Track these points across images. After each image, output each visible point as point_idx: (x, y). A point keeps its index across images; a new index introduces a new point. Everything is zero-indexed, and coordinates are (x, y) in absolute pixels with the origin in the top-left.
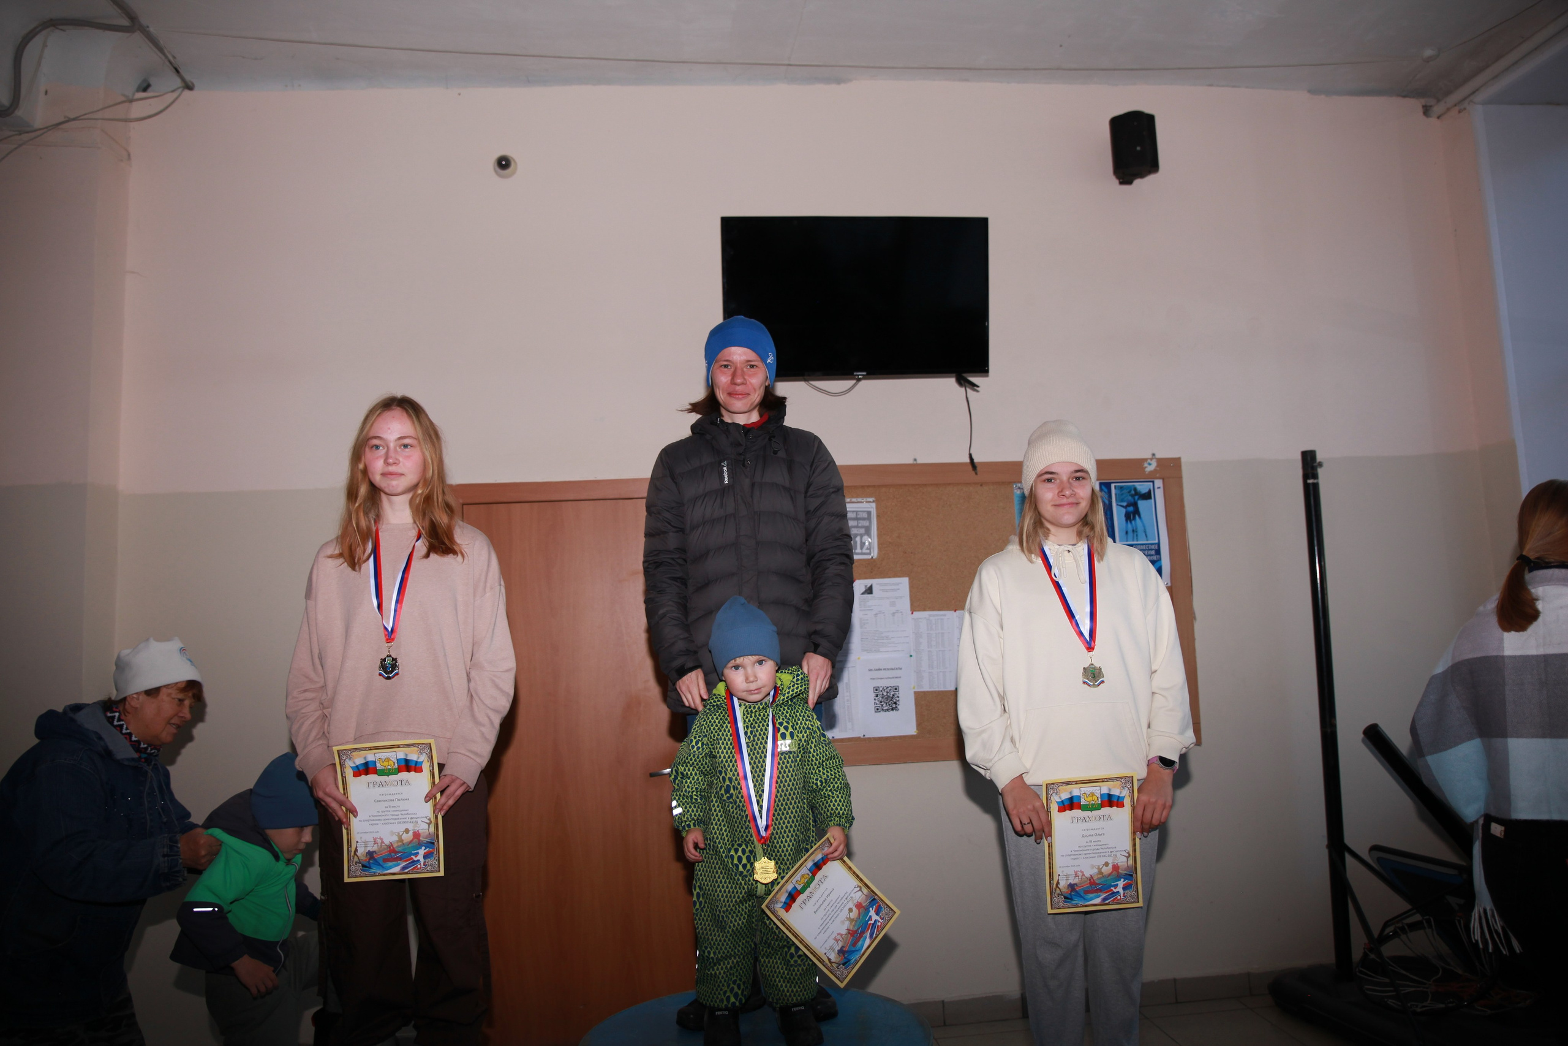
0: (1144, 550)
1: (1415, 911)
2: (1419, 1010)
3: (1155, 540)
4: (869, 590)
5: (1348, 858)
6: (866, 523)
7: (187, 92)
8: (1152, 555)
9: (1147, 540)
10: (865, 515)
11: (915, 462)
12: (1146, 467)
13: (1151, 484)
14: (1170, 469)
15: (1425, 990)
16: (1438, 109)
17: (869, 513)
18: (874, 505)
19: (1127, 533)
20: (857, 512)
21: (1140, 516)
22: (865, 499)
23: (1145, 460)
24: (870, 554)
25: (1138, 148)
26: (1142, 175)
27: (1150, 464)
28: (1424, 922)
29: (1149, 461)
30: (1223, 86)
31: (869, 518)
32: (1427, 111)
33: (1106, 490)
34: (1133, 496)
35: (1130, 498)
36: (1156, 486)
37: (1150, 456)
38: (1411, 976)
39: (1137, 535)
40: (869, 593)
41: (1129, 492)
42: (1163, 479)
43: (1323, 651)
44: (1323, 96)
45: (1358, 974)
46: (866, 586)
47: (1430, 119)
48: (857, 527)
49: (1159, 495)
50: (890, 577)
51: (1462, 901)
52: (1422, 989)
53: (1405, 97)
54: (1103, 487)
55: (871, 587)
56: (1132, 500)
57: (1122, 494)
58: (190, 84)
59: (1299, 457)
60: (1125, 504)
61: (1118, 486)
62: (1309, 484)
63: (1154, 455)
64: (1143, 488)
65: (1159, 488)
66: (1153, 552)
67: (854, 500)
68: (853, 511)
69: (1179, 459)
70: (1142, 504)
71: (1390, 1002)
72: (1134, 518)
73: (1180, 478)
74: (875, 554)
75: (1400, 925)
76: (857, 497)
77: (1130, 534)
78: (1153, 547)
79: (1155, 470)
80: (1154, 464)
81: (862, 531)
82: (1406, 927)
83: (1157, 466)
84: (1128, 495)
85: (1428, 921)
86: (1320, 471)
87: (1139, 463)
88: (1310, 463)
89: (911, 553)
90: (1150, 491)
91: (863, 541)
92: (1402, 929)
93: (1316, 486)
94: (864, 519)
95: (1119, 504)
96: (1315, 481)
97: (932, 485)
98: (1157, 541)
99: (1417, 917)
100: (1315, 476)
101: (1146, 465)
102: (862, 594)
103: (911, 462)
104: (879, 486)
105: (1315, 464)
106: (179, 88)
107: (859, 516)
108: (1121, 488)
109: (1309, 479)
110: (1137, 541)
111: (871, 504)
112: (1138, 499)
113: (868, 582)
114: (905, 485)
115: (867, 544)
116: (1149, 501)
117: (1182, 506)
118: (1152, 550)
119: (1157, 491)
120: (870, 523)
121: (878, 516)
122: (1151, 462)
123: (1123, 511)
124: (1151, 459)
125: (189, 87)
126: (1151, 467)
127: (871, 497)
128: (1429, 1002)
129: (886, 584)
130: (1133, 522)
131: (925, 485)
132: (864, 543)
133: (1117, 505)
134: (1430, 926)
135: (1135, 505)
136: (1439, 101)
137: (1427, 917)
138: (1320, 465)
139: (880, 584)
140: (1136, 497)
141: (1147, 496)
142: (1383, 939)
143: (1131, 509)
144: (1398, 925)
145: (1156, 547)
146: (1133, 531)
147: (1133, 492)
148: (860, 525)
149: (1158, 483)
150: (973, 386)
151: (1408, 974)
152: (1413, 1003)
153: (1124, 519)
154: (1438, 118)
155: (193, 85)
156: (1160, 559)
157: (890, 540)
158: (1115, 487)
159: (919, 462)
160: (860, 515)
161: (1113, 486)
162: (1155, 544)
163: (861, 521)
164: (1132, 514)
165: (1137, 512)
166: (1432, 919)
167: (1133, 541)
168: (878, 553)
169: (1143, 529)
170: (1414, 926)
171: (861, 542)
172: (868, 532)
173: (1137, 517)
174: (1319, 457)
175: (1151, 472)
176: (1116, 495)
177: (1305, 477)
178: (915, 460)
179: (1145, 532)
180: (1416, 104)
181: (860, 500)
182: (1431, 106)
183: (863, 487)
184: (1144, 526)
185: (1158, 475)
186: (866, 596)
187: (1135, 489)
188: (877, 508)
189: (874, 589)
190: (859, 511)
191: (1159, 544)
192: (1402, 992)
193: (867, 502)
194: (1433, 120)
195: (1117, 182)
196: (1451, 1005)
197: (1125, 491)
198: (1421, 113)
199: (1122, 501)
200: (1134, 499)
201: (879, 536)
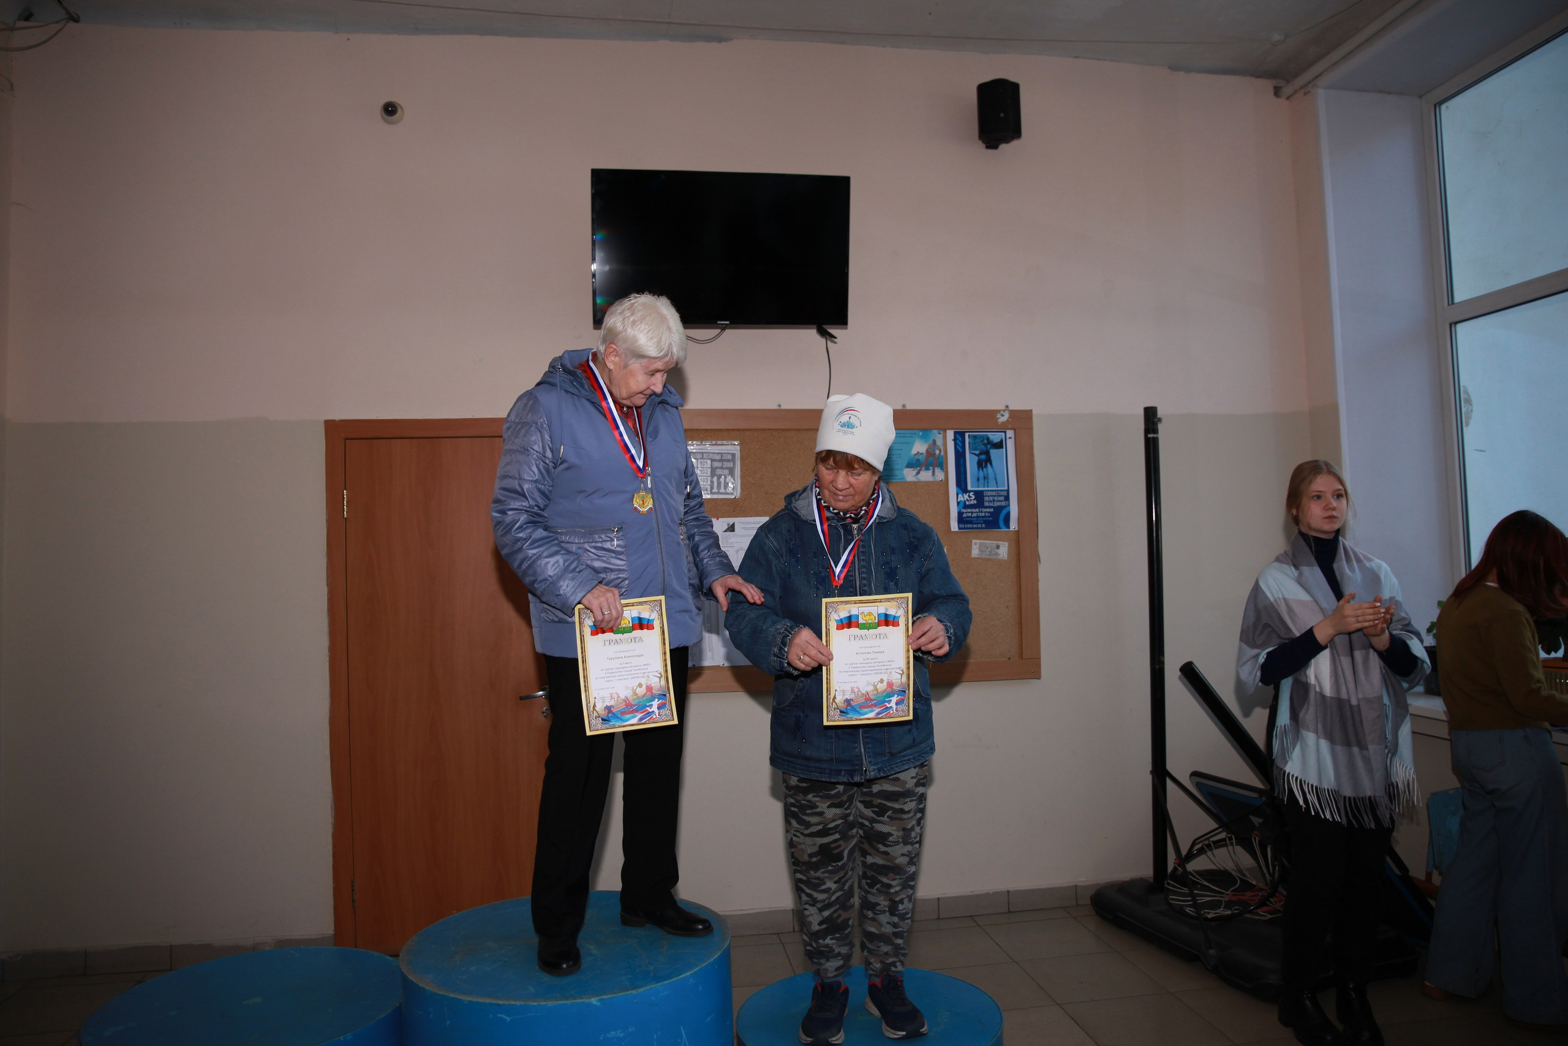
0: (994, 496)
1: (1220, 830)
2: (1209, 916)
3: (1005, 487)
4: (731, 528)
5: (1169, 783)
6: (730, 465)
7: (72, 24)
8: (1002, 501)
9: (997, 487)
10: (730, 457)
11: (779, 408)
12: (999, 418)
13: (1003, 434)
14: (1022, 420)
15: (1221, 899)
16: (1287, 90)
17: (733, 455)
18: (738, 448)
19: (978, 479)
20: (721, 454)
21: (991, 464)
22: (730, 442)
23: (999, 411)
24: (732, 494)
25: (1002, 115)
26: (1007, 140)
27: (1003, 415)
28: (1227, 840)
29: (1002, 412)
30: (1088, 58)
31: (733, 460)
32: (1277, 92)
33: (960, 439)
34: (985, 445)
35: (983, 447)
36: (1008, 437)
37: (1004, 408)
38: (1213, 887)
39: (988, 482)
40: (731, 531)
41: (982, 441)
42: (1015, 430)
43: (1156, 593)
44: (1182, 73)
45: (1166, 885)
46: (728, 524)
47: (1279, 99)
48: (722, 468)
49: (1010, 445)
50: (751, 516)
51: (1261, 820)
52: (1217, 898)
53: (1258, 77)
54: (958, 436)
55: (733, 524)
56: (985, 449)
57: (975, 443)
58: (75, 16)
59: (1142, 412)
60: (977, 452)
61: (972, 435)
62: (1150, 438)
63: (1007, 407)
64: (995, 437)
65: (1010, 438)
66: (1002, 498)
67: (719, 442)
68: (718, 453)
69: (1031, 411)
70: (994, 453)
71: (1188, 910)
72: (986, 466)
73: (1031, 429)
74: (738, 494)
75: (1207, 842)
76: (722, 440)
77: (982, 481)
78: (1002, 493)
79: (1007, 421)
80: (1007, 415)
81: (726, 472)
82: (1212, 844)
83: (1009, 417)
84: (981, 443)
85: (1230, 839)
86: (1160, 426)
87: (992, 414)
88: (1151, 417)
89: (773, 494)
90: (1002, 440)
91: (727, 481)
92: (1208, 846)
93: (1156, 440)
94: (728, 461)
95: (972, 452)
96: (1155, 436)
97: (794, 430)
98: (1006, 488)
99: (1223, 835)
100: (1156, 431)
101: (999, 416)
102: (725, 531)
103: (775, 407)
104: (744, 430)
105: (1156, 420)
106: (65, 19)
107: (723, 458)
108: (975, 437)
109: (1150, 434)
110: (988, 487)
111: (735, 446)
112: (990, 448)
113: (731, 520)
114: (769, 429)
115: (730, 484)
116: (1000, 450)
117: (1032, 455)
118: (1002, 496)
119: (1008, 440)
120: (734, 464)
121: (742, 458)
122: (1004, 414)
123: (976, 458)
124: (1004, 411)
125: (76, 20)
126: (1003, 418)
127: (736, 440)
128: (1221, 909)
129: (748, 523)
130: (985, 469)
131: (788, 430)
132: (728, 484)
133: (971, 453)
134: (1232, 844)
135: (987, 453)
136: (1288, 82)
137: (1230, 835)
138: (1160, 420)
139: (742, 523)
140: (989, 446)
141: (999, 445)
142: (1190, 856)
143: (983, 457)
144: (1205, 843)
145: (1006, 493)
146: (985, 478)
147: (986, 441)
148: (724, 466)
149: (1010, 433)
150: (832, 336)
151: (1210, 886)
152: (1206, 911)
153: (976, 466)
154: (1288, 98)
155: (79, 18)
156: (1009, 505)
157: (752, 481)
158: (969, 435)
159: (783, 407)
160: (725, 457)
161: (967, 435)
162: (1005, 490)
163: (725, 463)
164: (984, 462)
165: (989, 460)
166: (1233, 837)
167: (984, 487)
168: (741, 493)
169: (993, 476)
170: (1219, 844)
171: (725, 482)
172: (732, 472)
173: (989, 465)
174: (1160, 414)
175: (1003, 422)
176: (969, 443)
177: (1147, 431)
178: (779, 406)
179: (996, 479)
180: (1268, 85)
181: (725, 442)
182: (1281, 88)
183: (728, 430)
184: (995, 475)
185: (1010, 426)
186: (728, 533)
187: (988, 439)
188: (741, 450)
189: (736, 527)
190: (724, 453)
191: (1008, 491)
192: (1199, 901)
193: (731, 445)
194: (1282, 101)
195: (984, 146)
196: (1236, 911)
197: (978, 440)
198: (1272, 94)
199: (975, 449)
200: (987, 448)
201: (742, 477)
